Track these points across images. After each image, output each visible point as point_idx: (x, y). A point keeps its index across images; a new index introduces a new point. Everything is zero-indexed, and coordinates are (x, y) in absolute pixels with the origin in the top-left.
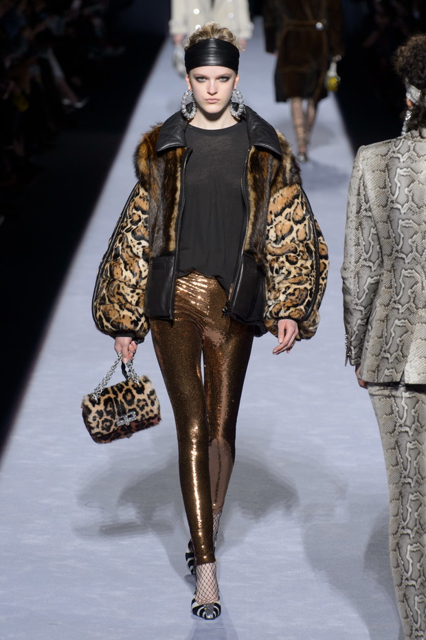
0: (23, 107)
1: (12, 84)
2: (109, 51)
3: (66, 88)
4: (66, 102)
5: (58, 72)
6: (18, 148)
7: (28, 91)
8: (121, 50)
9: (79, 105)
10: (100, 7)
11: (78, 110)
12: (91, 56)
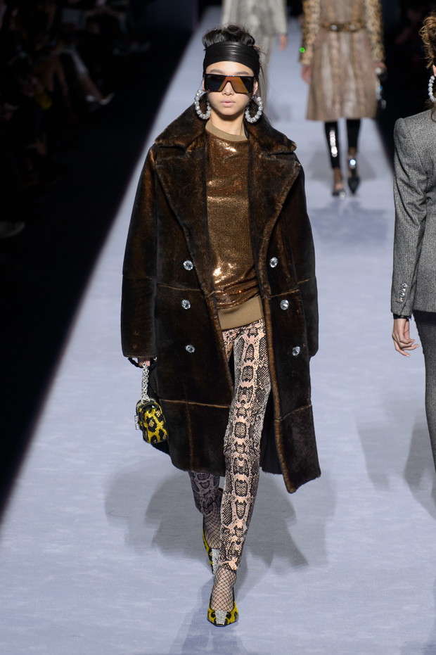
0: (46, 104)
1: (35, 81)
2: (134, 47)
3: (90, 84)
4: (90, 98)
5: (81, 69)
6: (41, 148)
7: (51, 88)
8: (146, 46)
9: (105, 102)
10: (123, 2)
11: (104, 107)
12: (116, 52)
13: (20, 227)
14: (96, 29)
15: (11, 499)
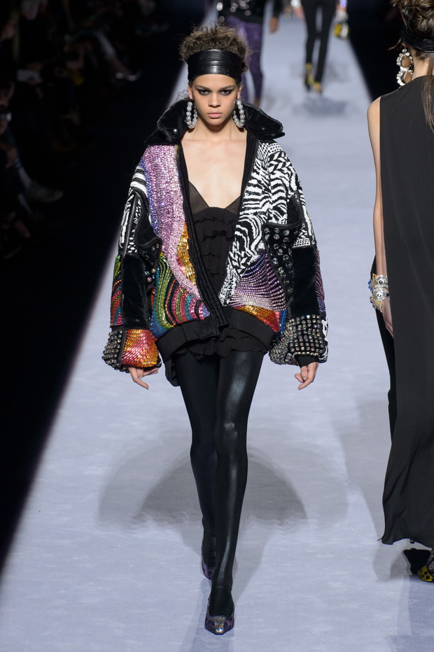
0: (79, 81)
4: (120, 75)
7: (82, 66)
9: (132, 78)
11: (132, 83)
13: (59, 195)
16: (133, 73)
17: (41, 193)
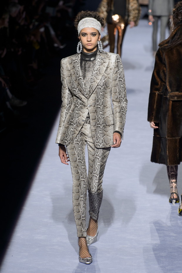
0: (37, 47)
1: (32, 38)
3: (56, 39)
4: (56, 45)
5: (52, 32)
6: (35, 66)
7: (39, 40)
9: (62, 47)
10: (71, 4)
11: (61, 49)
12: (67, 25)
13: (25, 103)
14: (59, 15)
15: (21, 215)
16: (62, 45)
17: (17, 102)
